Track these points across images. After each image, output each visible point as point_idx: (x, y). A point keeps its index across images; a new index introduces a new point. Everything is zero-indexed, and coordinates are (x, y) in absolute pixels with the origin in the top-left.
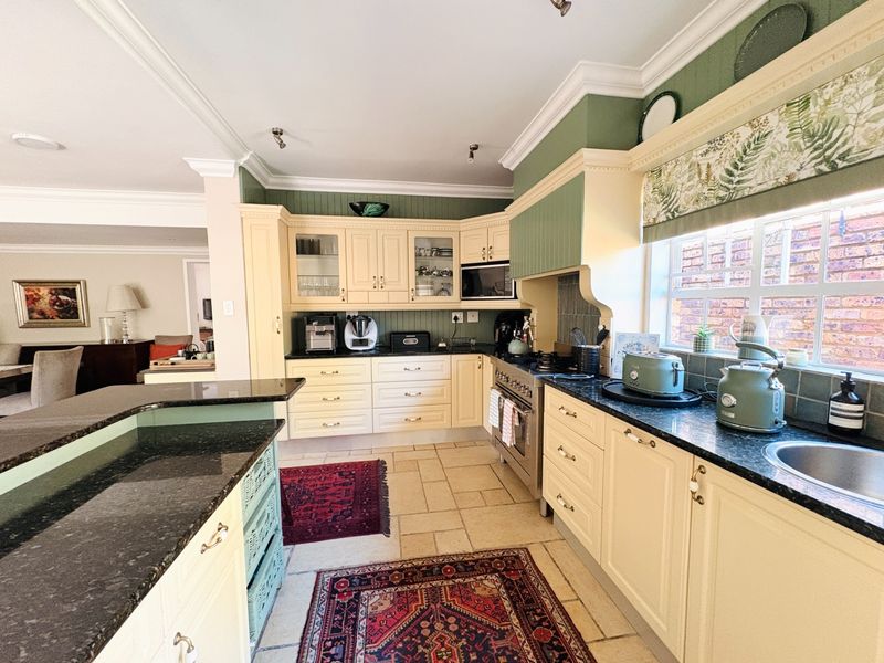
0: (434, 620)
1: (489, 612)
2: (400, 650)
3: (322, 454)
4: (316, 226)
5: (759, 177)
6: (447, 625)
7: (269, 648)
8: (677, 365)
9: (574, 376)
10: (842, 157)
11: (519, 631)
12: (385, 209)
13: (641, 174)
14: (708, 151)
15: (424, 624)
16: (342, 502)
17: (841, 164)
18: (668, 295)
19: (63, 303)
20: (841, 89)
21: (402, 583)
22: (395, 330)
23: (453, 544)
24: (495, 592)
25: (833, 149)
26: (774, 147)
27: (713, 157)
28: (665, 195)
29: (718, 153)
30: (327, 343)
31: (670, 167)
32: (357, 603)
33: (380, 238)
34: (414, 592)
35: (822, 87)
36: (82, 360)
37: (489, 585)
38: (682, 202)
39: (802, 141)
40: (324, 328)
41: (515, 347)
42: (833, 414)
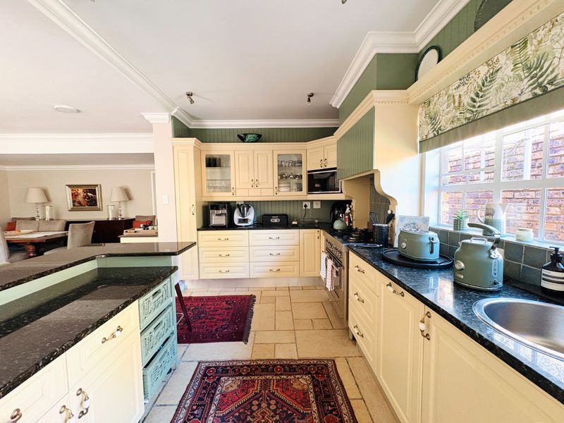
0: (262, 400)
1: (298, 400)
2: (236, 417)
3: (217, 289)
4: (217, 149)
5: (493, 102)
6: (269, 405)
7: (161, 405)
8: (433, 239)
9: (368, 245)
10: (551, 83)
11: (316, 415)
12: (259, 137)
13: (417, 105)
14: (459, 86)
15: (255, 402)
16: (223, 320)
17: (550, 88)
18: (439, 190)
19: (89, 197)
20: (550, 31)
21: (248, 375)
22: (266, 213)
23: (286, 353)
24: (306, 387)
25: (544, 77)
26: (503, 79)
27: (463, 89)
28: (433, 119)
29: (466, 86)
30: (222, 221)
31: (436, 99)
32: (217, 385)
33: (255, 156)
34: (253, 381)
35: (536, 31)
36: (94, 229)
37: (303, 382)
38: (443, 123)
39: (522, 73)
40: (220, 212)
41: (338, 225)
42: (544, 279)
